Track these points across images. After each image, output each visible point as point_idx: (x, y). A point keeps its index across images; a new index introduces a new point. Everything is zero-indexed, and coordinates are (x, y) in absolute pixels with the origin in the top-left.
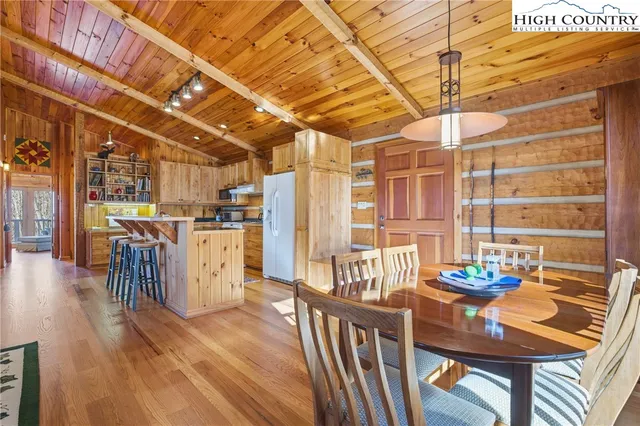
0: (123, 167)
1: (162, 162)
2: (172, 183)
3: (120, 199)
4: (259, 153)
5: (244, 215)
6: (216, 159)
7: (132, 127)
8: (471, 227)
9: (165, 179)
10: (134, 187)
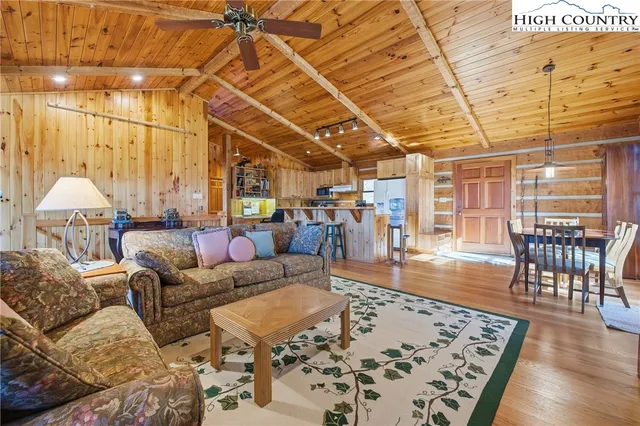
4: (353, 163)
6: (309, 166)
8: (522, 212)
10: (259, 187)
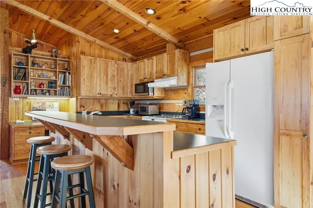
0: (46, 63)
1: (82, 57)
2: (91, 76)
3: (43, 93)
4: (180, 44)
5: (160, 109)
6: (130, 55)
7: (54, 22)
9: (85, 73)
10: (55, 82)
